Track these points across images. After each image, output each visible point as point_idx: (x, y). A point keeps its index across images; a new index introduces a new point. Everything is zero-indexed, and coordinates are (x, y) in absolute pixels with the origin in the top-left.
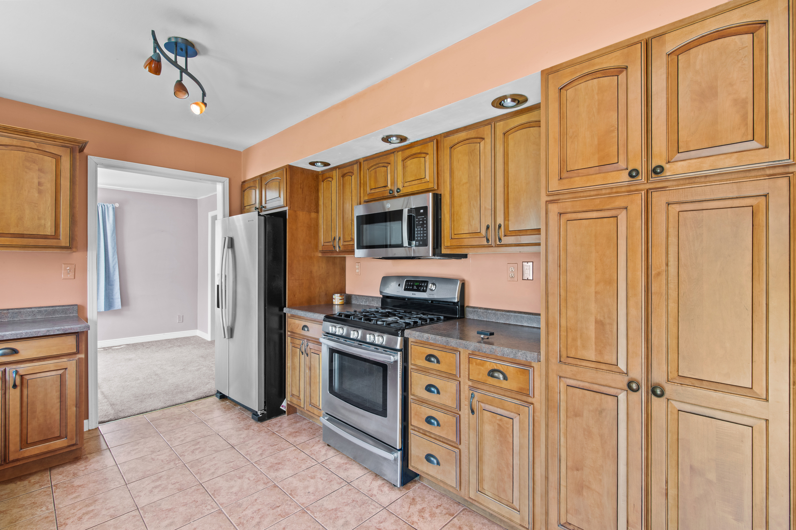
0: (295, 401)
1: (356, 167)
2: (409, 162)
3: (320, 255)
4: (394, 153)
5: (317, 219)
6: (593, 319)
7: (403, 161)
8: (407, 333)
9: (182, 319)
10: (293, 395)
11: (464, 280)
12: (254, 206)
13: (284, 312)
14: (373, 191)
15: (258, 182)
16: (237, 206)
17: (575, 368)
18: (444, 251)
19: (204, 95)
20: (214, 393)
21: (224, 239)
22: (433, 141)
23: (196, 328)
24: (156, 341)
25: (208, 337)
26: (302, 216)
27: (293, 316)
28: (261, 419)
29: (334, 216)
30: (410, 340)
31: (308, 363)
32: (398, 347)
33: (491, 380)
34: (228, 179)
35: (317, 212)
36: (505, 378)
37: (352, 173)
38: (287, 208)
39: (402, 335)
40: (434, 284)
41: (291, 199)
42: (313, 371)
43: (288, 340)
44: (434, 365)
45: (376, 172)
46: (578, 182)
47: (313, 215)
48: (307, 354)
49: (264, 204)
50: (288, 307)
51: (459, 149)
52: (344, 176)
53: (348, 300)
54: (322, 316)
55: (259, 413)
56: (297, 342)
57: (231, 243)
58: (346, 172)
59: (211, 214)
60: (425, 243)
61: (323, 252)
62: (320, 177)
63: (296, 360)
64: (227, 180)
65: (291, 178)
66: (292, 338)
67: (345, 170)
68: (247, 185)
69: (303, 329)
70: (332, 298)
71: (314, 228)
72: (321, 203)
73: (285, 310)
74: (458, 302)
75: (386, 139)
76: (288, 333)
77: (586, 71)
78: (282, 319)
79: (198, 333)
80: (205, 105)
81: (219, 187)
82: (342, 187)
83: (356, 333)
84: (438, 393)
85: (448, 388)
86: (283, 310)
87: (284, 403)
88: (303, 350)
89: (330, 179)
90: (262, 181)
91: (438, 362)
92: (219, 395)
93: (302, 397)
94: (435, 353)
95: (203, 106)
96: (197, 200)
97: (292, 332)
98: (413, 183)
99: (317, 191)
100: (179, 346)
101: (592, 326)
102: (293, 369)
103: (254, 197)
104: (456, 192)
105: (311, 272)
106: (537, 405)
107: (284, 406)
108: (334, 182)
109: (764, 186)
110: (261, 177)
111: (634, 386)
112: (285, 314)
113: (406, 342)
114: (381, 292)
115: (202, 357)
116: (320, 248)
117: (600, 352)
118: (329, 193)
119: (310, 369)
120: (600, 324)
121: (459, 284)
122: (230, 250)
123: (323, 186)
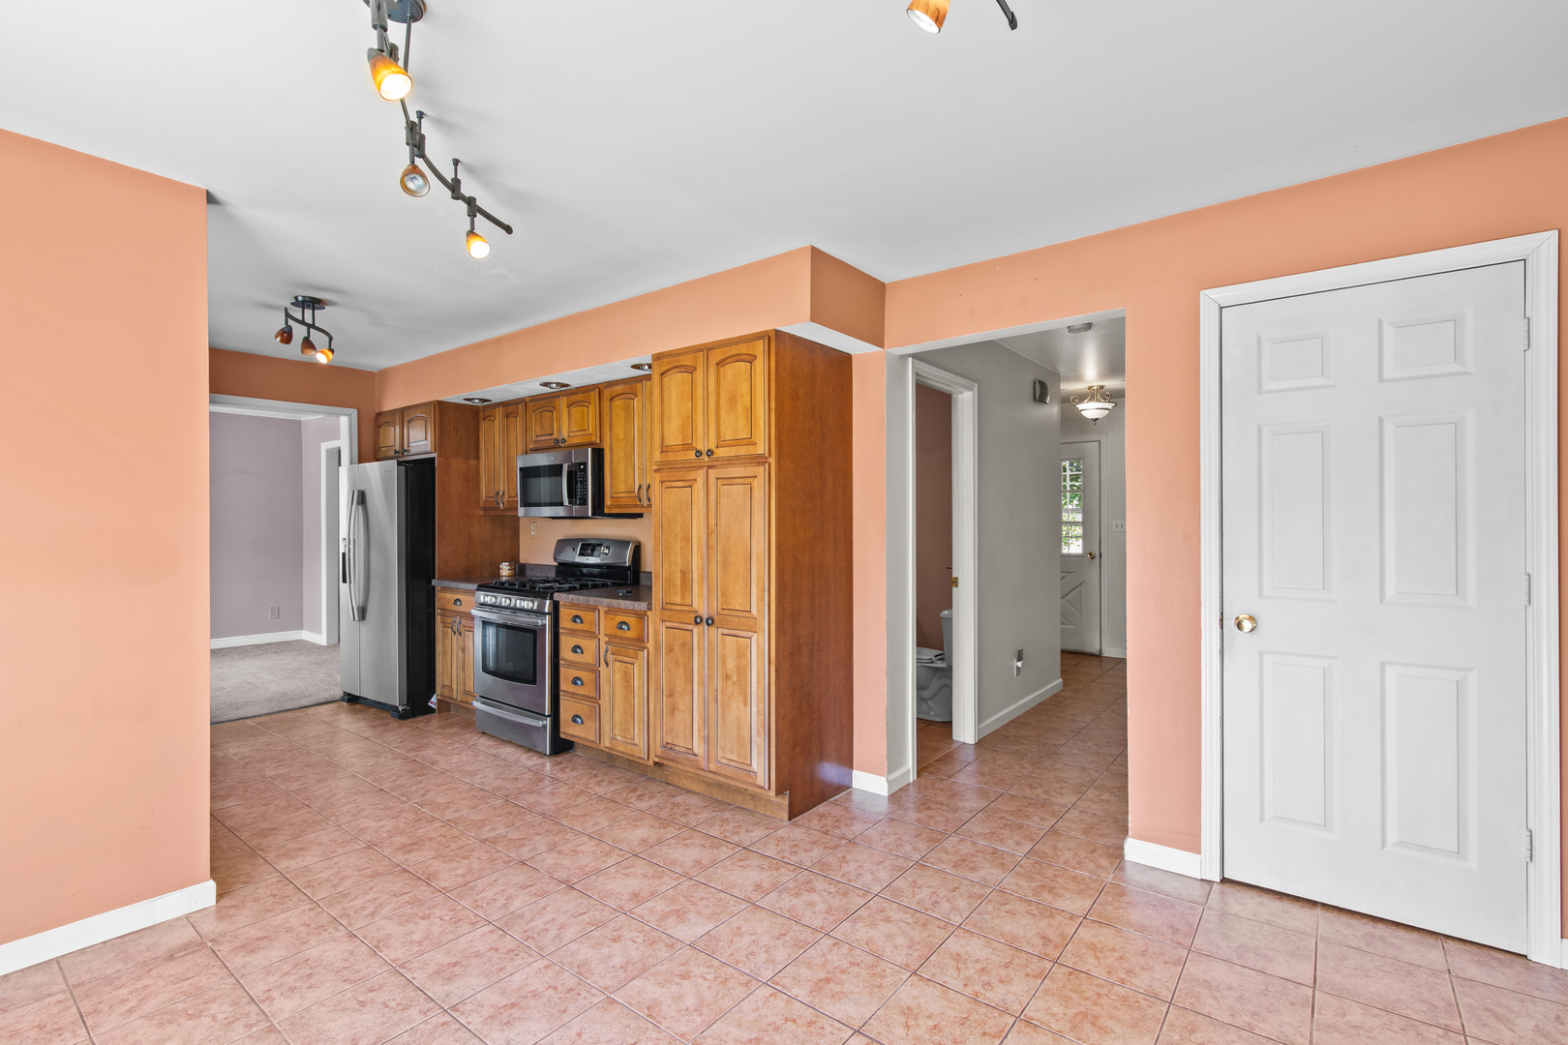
0: (446, 693)
1: (520, 407)
2: (573, 410)
3: (481, 513)
4: (559, 396)
5: (478, 467)
6: (679, 570)
7: (568, 407)
8: (557, 596)
9: (277, 613)
10: (444, 686)
11: (640, 543)
12: (393, 448)
13: (433, 584)
14: (539, 439)
15: (398, 417)
16: (368, 450)
17: (669, 612)
18: (606, 511)
19: (331, 339)
20: (338, 698)
21: (351, 493)
22: (594, 389)
23: (300, 626)
24: (235, 648)
25: (321, 639)
26: (456, 464)
27: (444, 589)
28: (403, 716)
29: (497, 465)
30: (561, 603)
31: (461, 644)
32: (546, 610)
33: (620, 633)
34: (356, 411)
35: (478, 458)
36: (629, 629)
37: (517, 414)
38: (435, 455)
39: (551, 598)
40: (608, 548)
41: (440, 442)
42: (466, 653)
43: (438, 619)
44: (578, 626)
45: (541, 417)
46: (671, 457)
47: (472, 462)
48: (460, 634)
49: (406, 447)
50: (438, 579)
51: (617, 403)
52: (507, 416)
53: (520, 569)
54: (475, 586)
55: (400, 709)
56: (449, 620)
57: (362, 498)
58: (510, 411)
59: (325, 446)
60: (584, 502)
61: (485, 509)
62: (481, 414)
63: (448, 643)
64: (354, 412)
65: (441, 417)
66: (443, 616)
67: (510, 409)
68: (383, 420)
69: (455, 603)
70: (500, 569)
71: (472, 479)
72: (482, 446)
73: (434, 582)
74: (629, 567)
75: (546, 384)
76: (438, 611)
77: (675, 365)
78: (431, 595)
79: (305, 635)
80: (332, 351)
81: (344, 421)
82: (507, 429)
83: (508, 601)
84: (582, 652)
85: (588, 645)
86: (431, 583)
87: (434, 699)
88: (455, 629)
89: (492, 418)
90: (404, 415)
91: (582, 622)
92: (346, 697)
93: (454, 687)
94: (579, 613)
95: (330, 354)
96: (300, 421)
97: (442, 609)
98: (578, 433)
99: (477, 431)
100: (276, 652)
101: (679, 575)
102: (444, 653)
103: (392, 436)
104: (615, 448)
105: (470, 535)
106: (651, 650)
107: (433, 702)
108: (497, 422)
109: (750, 470)
110: (403, 411)
111: (698, 620)
112: (434, 587)
113: (556, 605)
114: (555, 559)
115: (316, 664)
116: (482, 505)
117: (683, 597)
118: (492, 434)
119: (463, 651)
120: (683, 573)
121: (631, 547)
122: (360, 507)
123: (484, 425)
